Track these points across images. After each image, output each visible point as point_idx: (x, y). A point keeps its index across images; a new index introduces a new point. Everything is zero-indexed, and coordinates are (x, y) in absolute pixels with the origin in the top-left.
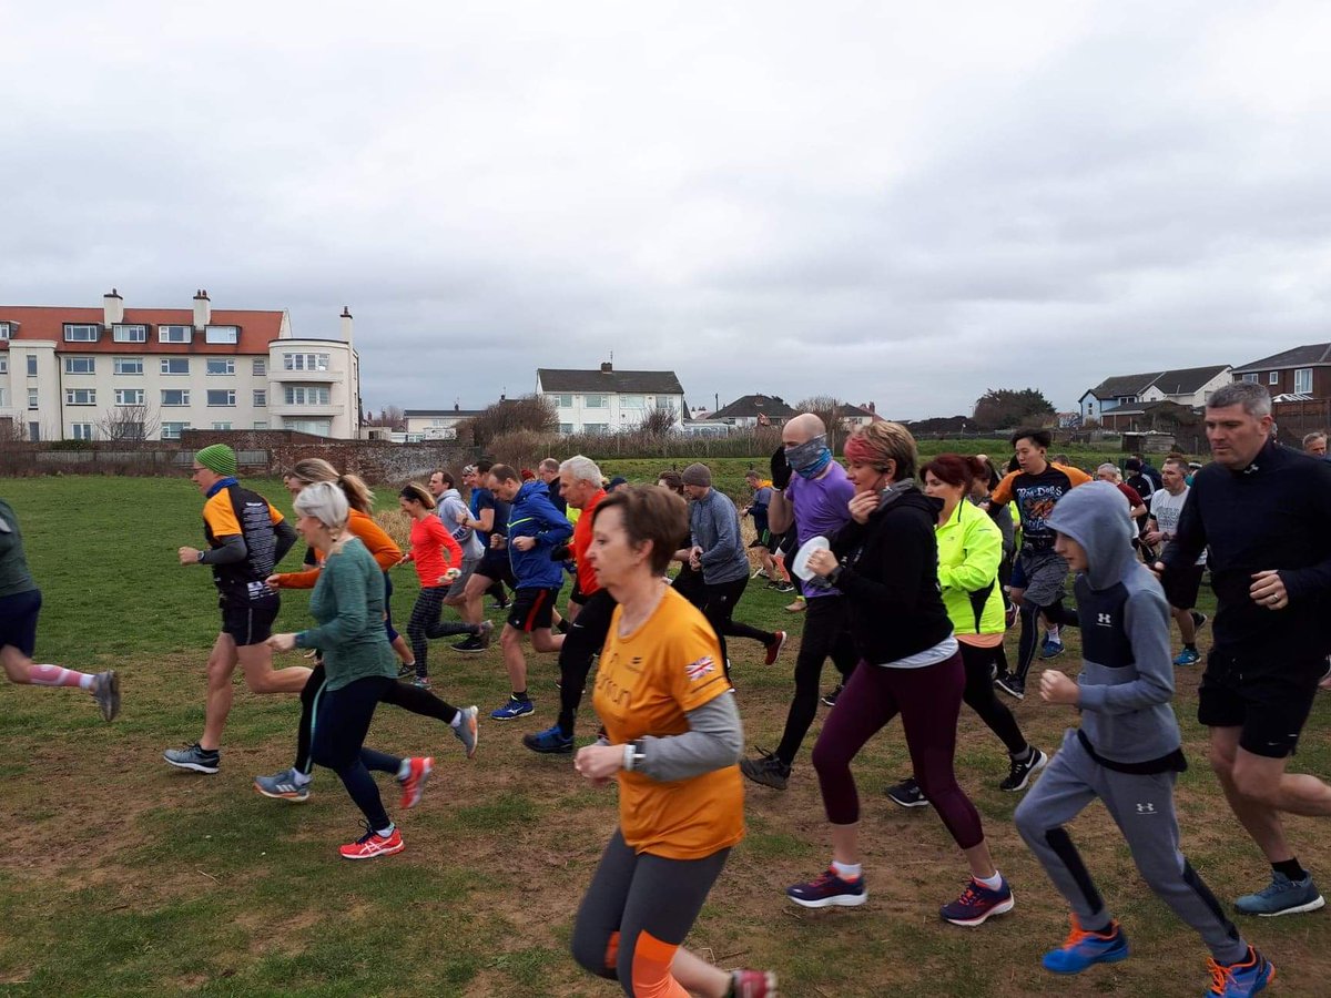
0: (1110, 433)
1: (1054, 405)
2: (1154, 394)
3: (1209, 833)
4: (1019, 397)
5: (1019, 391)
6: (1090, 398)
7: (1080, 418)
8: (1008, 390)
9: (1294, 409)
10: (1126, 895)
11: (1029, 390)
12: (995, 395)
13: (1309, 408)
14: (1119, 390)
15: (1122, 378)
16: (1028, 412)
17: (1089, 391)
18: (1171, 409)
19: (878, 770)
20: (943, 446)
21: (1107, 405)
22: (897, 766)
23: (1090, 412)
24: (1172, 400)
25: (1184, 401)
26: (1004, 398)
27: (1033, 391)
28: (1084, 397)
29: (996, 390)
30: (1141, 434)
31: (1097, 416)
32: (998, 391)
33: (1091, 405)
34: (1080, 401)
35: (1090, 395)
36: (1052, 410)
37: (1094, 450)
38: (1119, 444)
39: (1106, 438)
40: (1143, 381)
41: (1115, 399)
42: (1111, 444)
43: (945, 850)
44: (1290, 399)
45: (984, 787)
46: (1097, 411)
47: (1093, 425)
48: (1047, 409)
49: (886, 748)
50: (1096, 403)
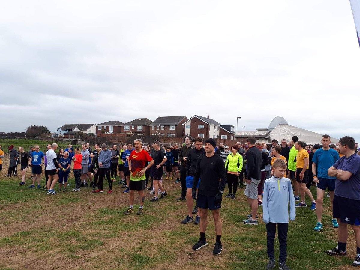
0: (68, 139)
1: (50, 131)
2: (77, 130)
3: (136, 241)
4: (40, 128)
5: (40, 126)
6: (60, 130)
7: (57, 135)
8: (37, 126)
9: (109, 135)
10: (127, 262)
11: (43, 126)
12: (33, 127)
13: (113, 135)
14: (68, 128)
15: (69, 125)
16: (42, 132)
17: (60, 128)
18: (81, 134)
19: (43, 243)
20: (20, 141)
21: (65, 132)
22: (48, 240)
23: (60, 133)
24: (81, 131)
25: (84, 132)
26: (36, 128)
27: (44, 126)
28: (58, 129)
29: (33, 125)
30: (76, 140)
31: (62, 134)
32: (34, 125)
33: (60, 131)
34: (58, 130)
35: (60, 129)
36: (49, 132)
37: (64, 143)
38: (71, 142)
39: (67, 141)
40: (74, 126)
41: (67, 130)
42: (68, 142)
43: (75, 262)
44: (108, 133)
45: (77, 241)
46: (62, 133)
47: (61, 137)
48: (48, 132)
49: (42, 235)
50: (62, 131)
